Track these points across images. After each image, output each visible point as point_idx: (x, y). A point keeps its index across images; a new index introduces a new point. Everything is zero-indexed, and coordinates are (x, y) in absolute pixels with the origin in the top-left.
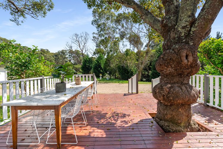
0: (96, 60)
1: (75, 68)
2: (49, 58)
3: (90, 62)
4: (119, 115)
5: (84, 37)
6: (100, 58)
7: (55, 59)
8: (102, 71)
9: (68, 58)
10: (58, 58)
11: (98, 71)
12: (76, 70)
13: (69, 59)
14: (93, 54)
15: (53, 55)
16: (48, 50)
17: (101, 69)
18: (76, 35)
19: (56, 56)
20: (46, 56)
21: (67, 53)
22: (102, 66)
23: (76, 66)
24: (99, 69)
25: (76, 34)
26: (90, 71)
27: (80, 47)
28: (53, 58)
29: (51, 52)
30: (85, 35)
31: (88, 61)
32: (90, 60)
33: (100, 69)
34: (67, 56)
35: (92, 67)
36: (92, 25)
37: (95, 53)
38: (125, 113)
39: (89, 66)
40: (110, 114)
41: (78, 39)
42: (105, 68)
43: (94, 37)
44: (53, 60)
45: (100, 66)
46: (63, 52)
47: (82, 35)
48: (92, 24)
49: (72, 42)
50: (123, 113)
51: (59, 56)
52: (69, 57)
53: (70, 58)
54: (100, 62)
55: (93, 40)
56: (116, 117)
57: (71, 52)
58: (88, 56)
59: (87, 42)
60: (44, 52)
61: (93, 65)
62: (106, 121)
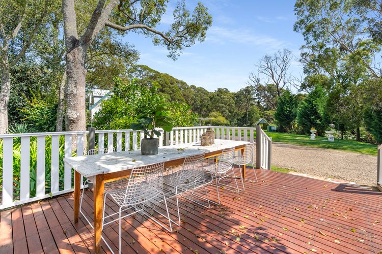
0: (306, 101)
1: (267, 115)
2: (227, 101)
3: (293, 104)
4: (267, 241)
5: (282, 59)
6: (315, 95)
7: (236, 101)
8: (320, 123)
9: (255, 99)
10: (240, 100)
11: (310, 121)
12: (267, 119)
13: (256, 101)
14: (299, 88)
15: (233, 96)
16: (227, 89)
17: (318, 117)
18: (267, 59)
19: (237, 97)
20: (224, 98)
21: (254, 91)
22: (321, 111)
23: (267, 112)
24: (313, 117)
25: (266, 57)
26: (292, 120)
27: (273, 77)
28: (232, 101)
29: (230, 92)
30: (282, 54)
31: (288, 101)
32: (292, 100)
33: (316, 117)
34: (254, 96)
35: (296, 112)
36: (295, 32)
37: (304, 86)
38: (286, 244)
39: (290, 112)
40: (243, 227)
41: (269, 64)
42: (326, 115)
43: (303, 55)
44: (233, 103)
45: (315, 112)
46: (247, 91)
47: (278, 55)
48: (295, 30)
49: (259, 72)
50: (283, 242)
51: (242, 97)
52: (256, 97)
53: (258, 98)
54: (314, 103)
55: (300, 60)
56: (248, 244)
57: (260, 89)
58: (288, 92)
59: (286, 68)
60: (221, 93)
61: (298, 110)
62: (218, 241)
